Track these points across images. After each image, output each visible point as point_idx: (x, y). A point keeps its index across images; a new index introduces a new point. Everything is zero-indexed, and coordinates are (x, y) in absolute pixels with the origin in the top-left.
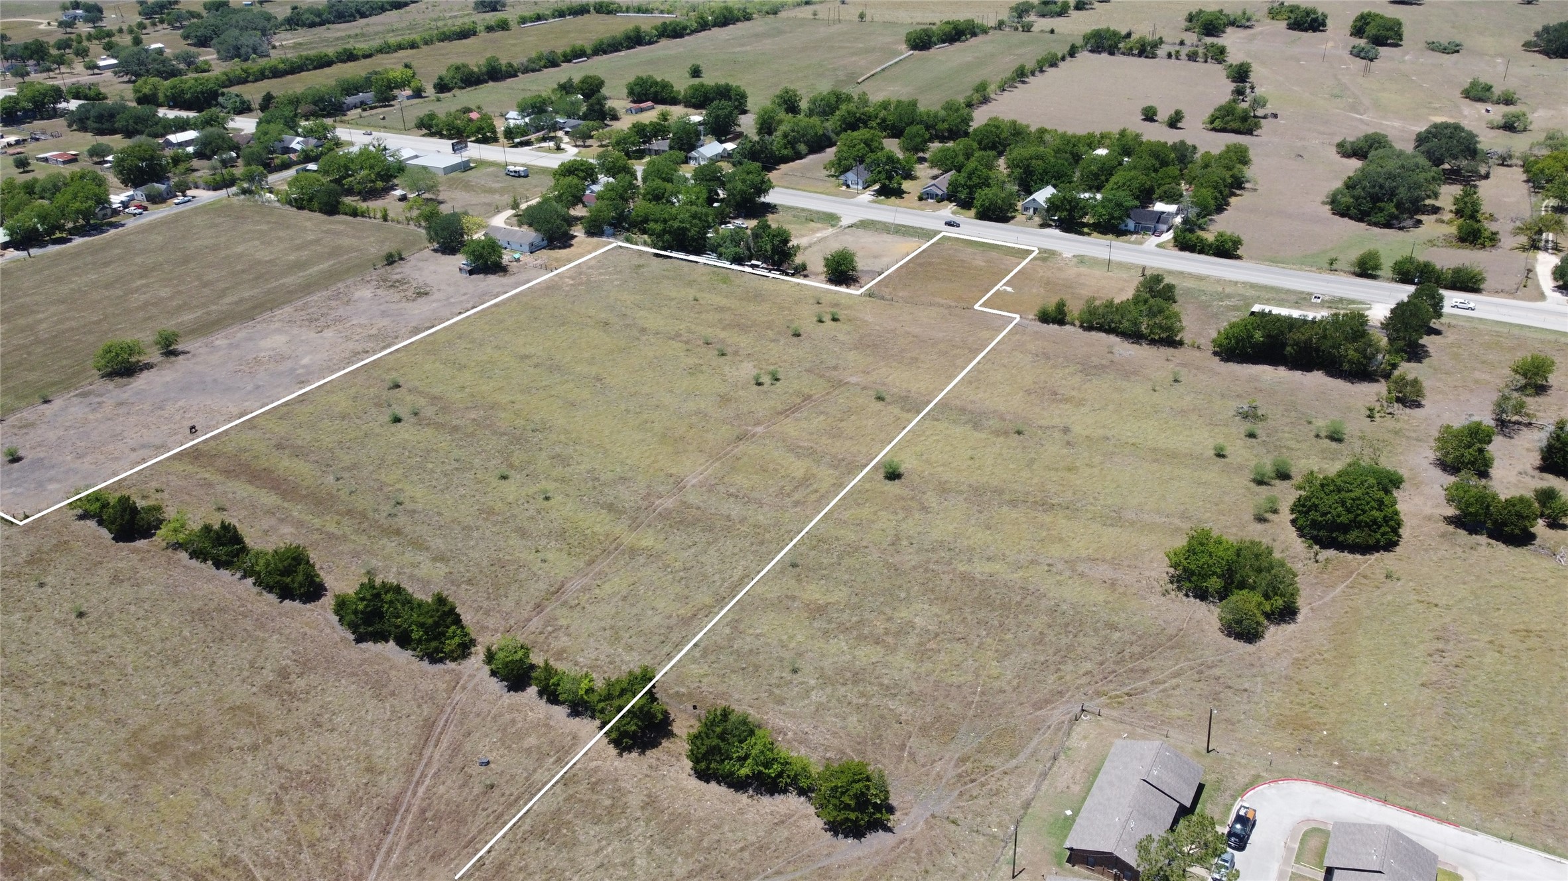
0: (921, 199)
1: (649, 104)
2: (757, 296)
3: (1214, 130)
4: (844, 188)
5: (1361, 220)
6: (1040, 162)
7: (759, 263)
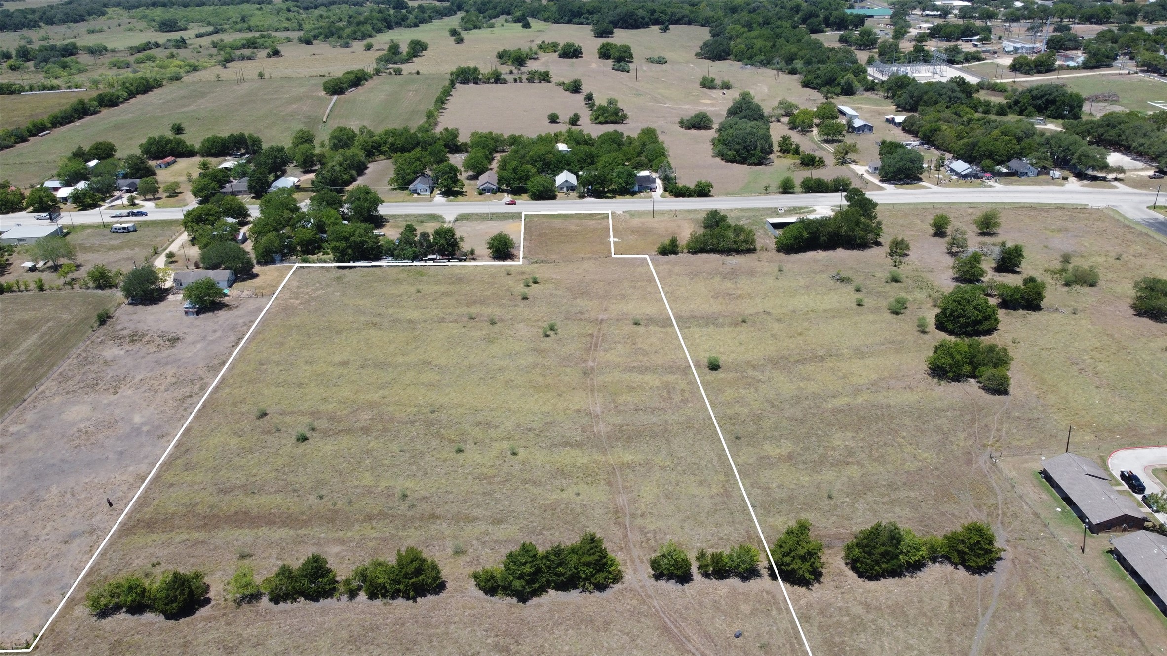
0: (481, 194)
1: (169, 159)
2: (459, 280)
3: (600, 123)
4: (416, 196)
5: (742, 163)
6: (551, 156)
7: (435, 256)
